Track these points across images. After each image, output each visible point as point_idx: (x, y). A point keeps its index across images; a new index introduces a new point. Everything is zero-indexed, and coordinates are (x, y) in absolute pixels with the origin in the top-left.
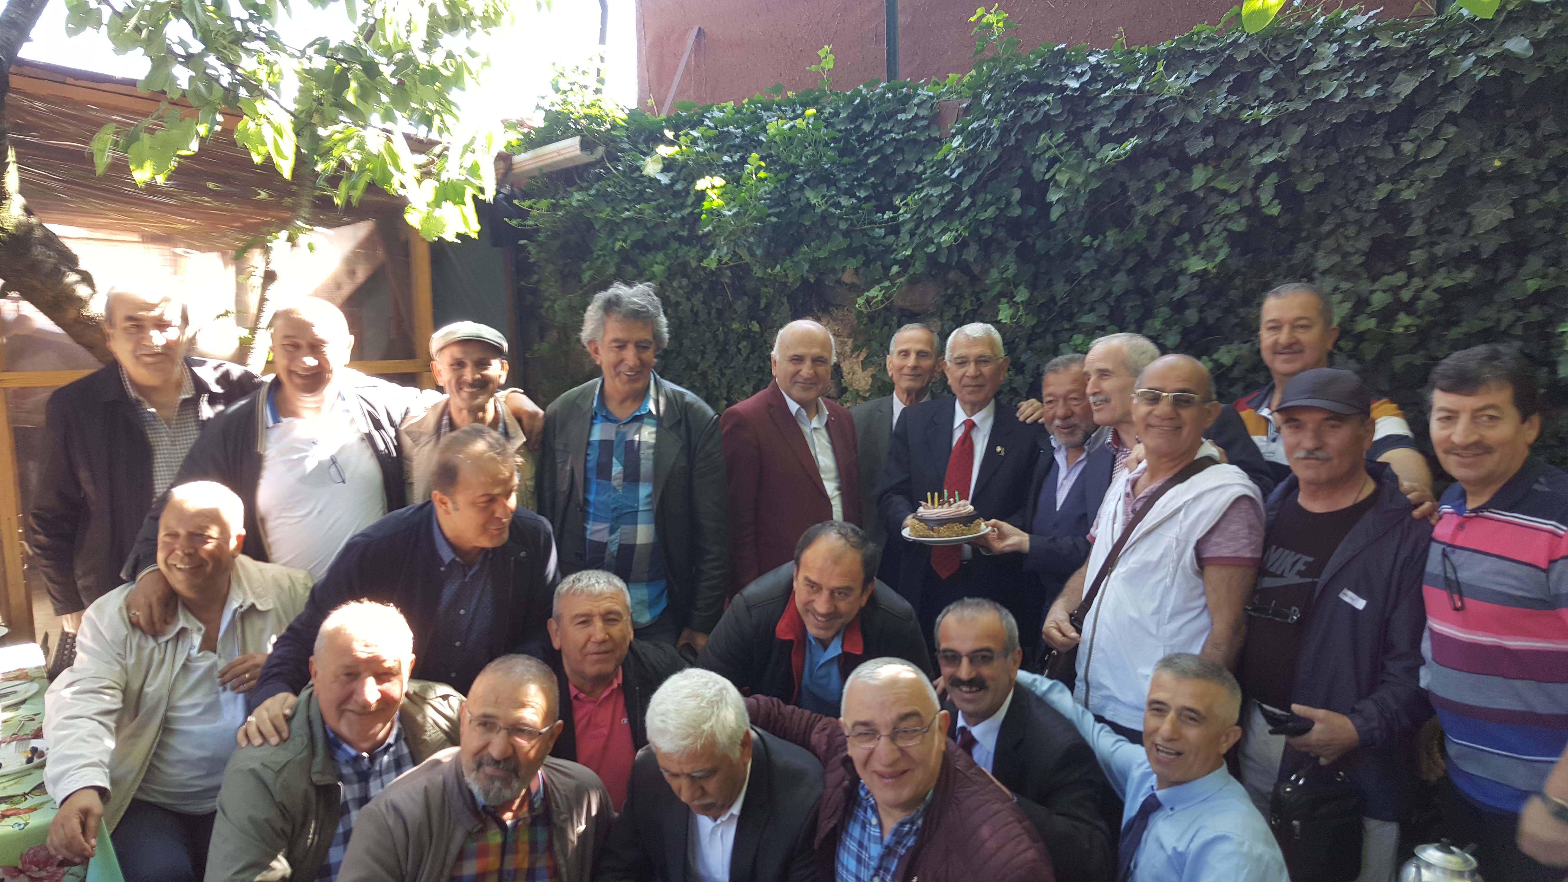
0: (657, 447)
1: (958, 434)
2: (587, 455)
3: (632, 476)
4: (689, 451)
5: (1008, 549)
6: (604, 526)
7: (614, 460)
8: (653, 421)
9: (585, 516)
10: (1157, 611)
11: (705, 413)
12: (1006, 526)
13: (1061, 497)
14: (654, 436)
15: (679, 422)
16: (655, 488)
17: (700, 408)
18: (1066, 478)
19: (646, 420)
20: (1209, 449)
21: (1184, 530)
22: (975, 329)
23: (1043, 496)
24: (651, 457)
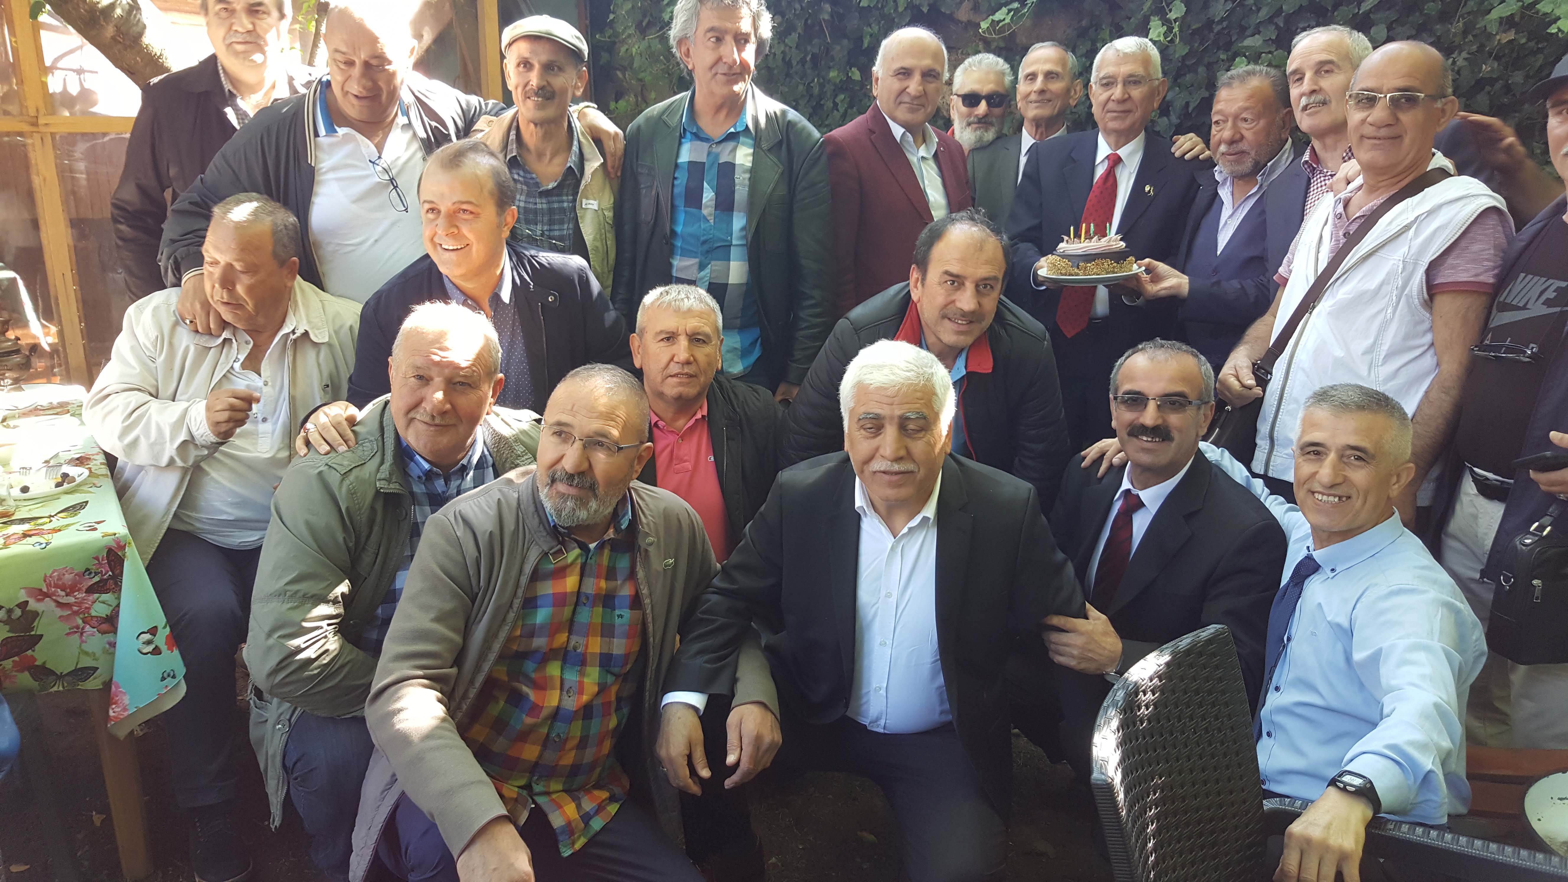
0: (753, 171)
1: (1100, 171)
2: (675, 178)
3: (725, 204)
4: (790, 177)
5: (1163, 293)
6: (692, 262)
7: (705, 184)
8: (751, 142)
9: (671, 252)
10: (1370, 350)
11: (809, 135)
12: (1162, 267)
13: (1223, 239)
14: (751, 158)
15: (780, 143)
16: (749, 220)
17: (804, 128)
18: (1231, 216)
19: (742, 139)
20: (1440, 160)
21: (1413, 251)
22: (1128, 44)
23: (1200, 240)
24: (747, 182)
